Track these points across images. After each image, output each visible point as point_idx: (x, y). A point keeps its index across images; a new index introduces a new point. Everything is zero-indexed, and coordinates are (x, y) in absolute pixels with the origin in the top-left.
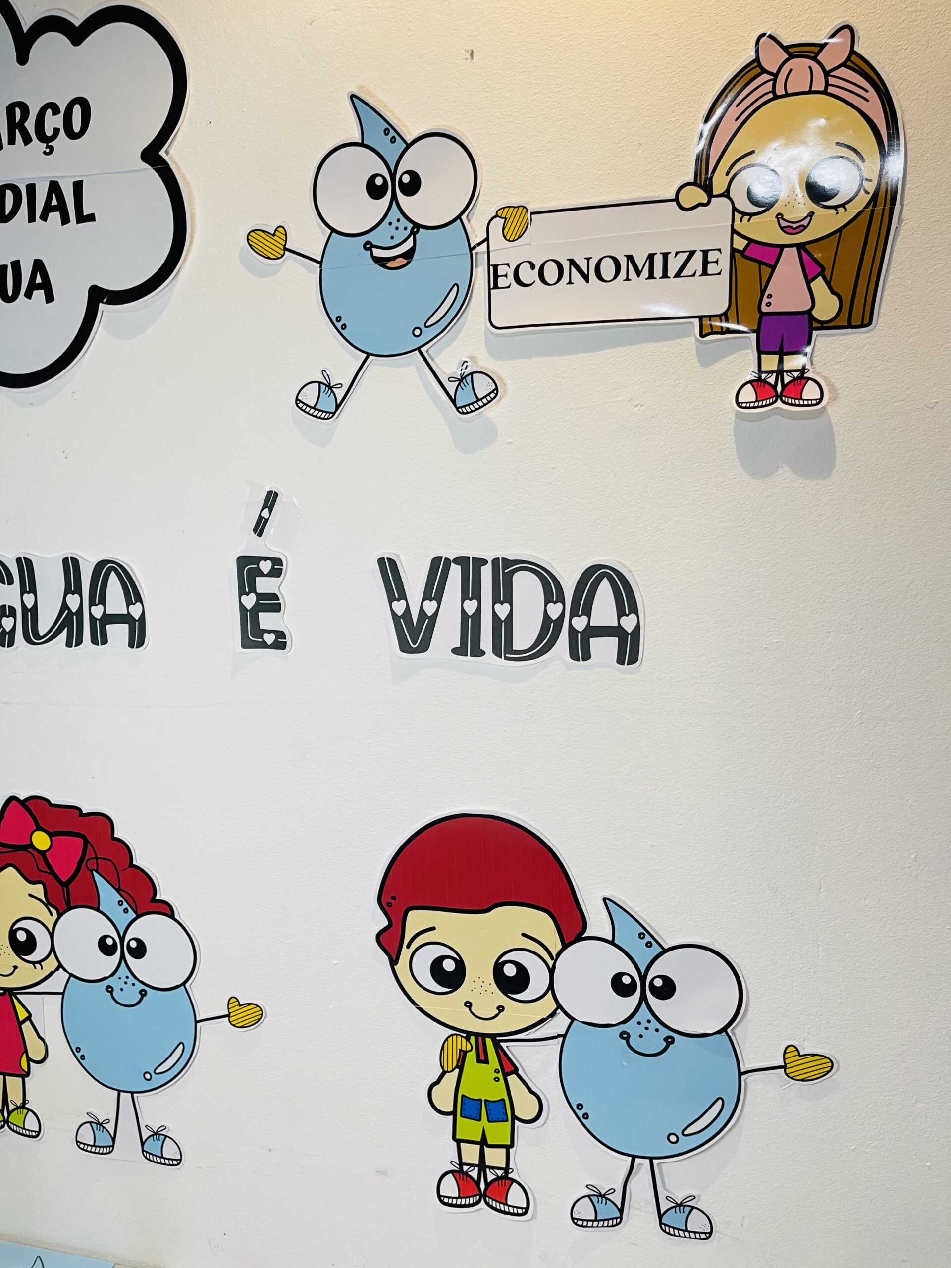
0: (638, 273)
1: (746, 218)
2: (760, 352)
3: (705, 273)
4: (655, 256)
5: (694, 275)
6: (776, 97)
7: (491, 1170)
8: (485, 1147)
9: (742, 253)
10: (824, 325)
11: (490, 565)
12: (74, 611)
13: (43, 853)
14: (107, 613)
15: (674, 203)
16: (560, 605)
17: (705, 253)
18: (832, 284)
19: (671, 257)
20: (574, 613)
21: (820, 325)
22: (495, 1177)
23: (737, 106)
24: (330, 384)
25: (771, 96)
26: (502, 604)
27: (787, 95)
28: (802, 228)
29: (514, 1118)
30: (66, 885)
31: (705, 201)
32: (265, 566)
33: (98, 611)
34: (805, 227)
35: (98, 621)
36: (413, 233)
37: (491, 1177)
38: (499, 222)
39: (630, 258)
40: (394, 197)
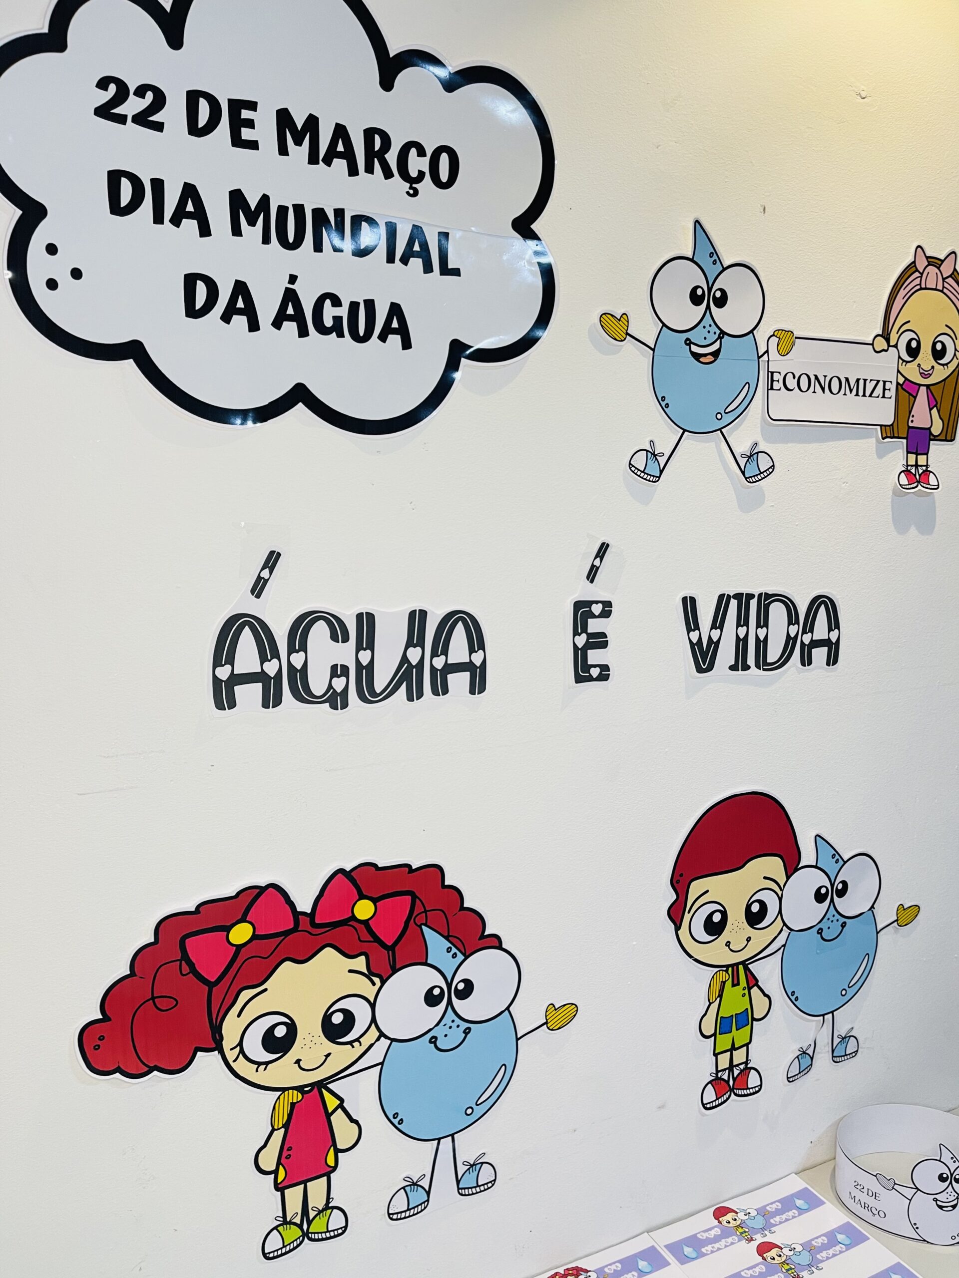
0: (851, 391)
1: (904, 363)
2: (908, 452)
3: (884, 397)
4: (860, 381)
5: (878, 397)
6: (921, 289)
7: (737, 1068)
8: (734, 1051)
9: (902, 385)
10: (936, 438)
11: (756, 598)
12: (414, 664)
13: (365, 922)
14: (449, 662)
15: (871, 346)
16: (796, 626)
17: (885, 382)
18: (941, 412)
19: (868, 382)
20: (804, 632)
21: (933, 438)
22: (739, 1071)
23: (904, 289)
24: (654, 452)
25: (918, 287)
26: (762, 628)
27: (926, 289)
28: (929, 375)
29: (754, 1019)
30: (391, 948)
31: (886, 349)
32: (597, 609)
33: (439, 662)
34: (931, 375)
35: (439, 672)
36: (720, 338)
37: (736, 1072)
38: (774, 340)
39: (847, 379)
40: (708, 307)
